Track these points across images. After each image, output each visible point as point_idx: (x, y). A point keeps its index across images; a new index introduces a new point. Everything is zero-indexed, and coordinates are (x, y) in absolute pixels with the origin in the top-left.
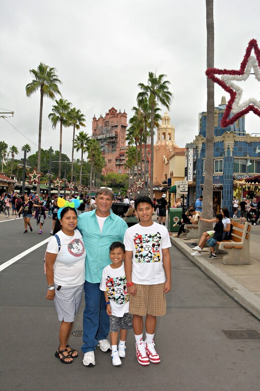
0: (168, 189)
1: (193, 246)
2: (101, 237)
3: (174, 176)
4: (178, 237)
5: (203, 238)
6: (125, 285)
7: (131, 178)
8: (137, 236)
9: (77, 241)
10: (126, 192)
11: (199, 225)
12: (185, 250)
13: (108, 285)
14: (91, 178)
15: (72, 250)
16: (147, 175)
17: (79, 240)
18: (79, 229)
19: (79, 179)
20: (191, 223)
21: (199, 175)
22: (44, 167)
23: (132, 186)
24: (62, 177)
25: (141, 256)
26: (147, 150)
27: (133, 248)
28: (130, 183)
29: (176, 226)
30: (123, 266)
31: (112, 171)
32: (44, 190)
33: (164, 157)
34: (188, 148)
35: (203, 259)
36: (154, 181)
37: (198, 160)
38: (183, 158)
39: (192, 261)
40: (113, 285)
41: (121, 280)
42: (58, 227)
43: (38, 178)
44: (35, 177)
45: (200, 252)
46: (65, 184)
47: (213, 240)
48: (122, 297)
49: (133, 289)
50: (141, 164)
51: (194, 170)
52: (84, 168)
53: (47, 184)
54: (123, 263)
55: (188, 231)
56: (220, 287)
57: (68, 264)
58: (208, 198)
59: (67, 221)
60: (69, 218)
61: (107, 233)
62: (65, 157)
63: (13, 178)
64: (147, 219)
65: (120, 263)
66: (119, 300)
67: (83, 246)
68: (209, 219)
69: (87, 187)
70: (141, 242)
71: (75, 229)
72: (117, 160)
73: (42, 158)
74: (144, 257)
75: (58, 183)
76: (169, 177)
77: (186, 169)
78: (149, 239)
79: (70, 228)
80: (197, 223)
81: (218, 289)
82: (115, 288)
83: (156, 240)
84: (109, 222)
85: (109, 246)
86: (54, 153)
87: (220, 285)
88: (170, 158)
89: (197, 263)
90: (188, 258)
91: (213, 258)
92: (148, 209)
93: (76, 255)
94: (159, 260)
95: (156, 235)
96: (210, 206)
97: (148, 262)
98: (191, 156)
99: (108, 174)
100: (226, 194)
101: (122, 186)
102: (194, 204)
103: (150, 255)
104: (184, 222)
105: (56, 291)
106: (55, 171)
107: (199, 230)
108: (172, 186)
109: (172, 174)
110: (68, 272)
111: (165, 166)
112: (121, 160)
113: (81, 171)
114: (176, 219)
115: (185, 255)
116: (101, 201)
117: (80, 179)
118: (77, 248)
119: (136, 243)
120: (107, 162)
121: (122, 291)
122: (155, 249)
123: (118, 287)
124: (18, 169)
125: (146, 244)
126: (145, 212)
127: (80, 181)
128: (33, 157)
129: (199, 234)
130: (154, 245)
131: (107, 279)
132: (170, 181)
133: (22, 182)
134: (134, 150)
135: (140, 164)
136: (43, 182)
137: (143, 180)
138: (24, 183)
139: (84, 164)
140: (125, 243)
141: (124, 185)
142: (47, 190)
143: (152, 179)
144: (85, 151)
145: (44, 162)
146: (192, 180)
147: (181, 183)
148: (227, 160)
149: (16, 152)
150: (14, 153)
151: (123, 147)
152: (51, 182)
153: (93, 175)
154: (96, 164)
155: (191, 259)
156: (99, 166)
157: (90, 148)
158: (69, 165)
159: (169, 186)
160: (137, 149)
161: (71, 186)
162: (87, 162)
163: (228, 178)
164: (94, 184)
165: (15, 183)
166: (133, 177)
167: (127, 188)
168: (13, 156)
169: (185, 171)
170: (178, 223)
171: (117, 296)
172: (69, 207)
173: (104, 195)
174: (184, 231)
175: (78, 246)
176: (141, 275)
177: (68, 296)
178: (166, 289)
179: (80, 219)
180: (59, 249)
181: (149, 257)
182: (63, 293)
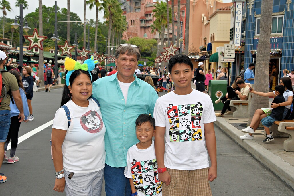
0: (207, 57)
1: (242, 127)
2: (126, 107)
3: (216, 40)
5: (256, 117)
6: (156, 170)
7: (160, 43)
8: (171, 107)
9: (93, 114)
10: (154, 62)
11: (250, 102)
12: (231, 132)
13: (134, 170)
14: (109, 43)
15: (86, 124)
16: (181, 39)
17: (95, 112)
18: (94, 99)
19: (93, 46)
20: (239, 99)
21: (249, 38)
22: (48, 30)
23: (162, 53)
24: (71, 43)
25: (177, 133)
26: (181, 7)
27: (166, 123)
28: (158, 51)
30: (152, 146)
31: (136, 35)
32: (48, 59)
33: (203, 15)
34: (235, 2)
35: (256, 143)
36: (190, 47)
37: (248, 18)
38: (229, 16)
39: (241, 147)
40: (140, 171)
41: (150, 164)
42: (67, 97)
43: (40, 42)
44: (36, 40)
45: (251, 134)
46: (76, 52)
48: (152, 186)
49: (166, 176)
50: (173, 25)
51: (242, 32)
52: (100, 31)
53: (52, 52)
54: (153, 142)
55: (235, 109)
56: (281, 180)
57: (81, 143)
58: (263, 65)
59: (79, 88)
60: (81, 84)
61: (134, 103)
62: (74, 16)
63: (6, 43)
64: (185, 85)
65: (149, 142)
66: (149, 190)
67: (101, 121)
69: (105, 56)
70: (177, 115)
71: (89, 98)
72: (141, 21)
73: (45, 18)
74: (181, 134)
75: (66, 49)
76: (209, 41)
77: (232, 31)
78: (186, 111)
79: (83, 97)
80: (246, 98)
81: (279, 182)
82: (143, 175)
83: (196, 112)
84: (134, 89)
86: (60, 11)
87: (282, 177)
88: (211, 17)
89: (248, 149)
90: (236, 143)
92: (186, 71)
93: (91, 131)
94: (201, 138)
95: (196, 105)
96: (265, 76)
97: (187, 140)
98: (239, 13)
99: (130, 39)
101: (149, 55)
102: (243, 75)
103: (188, 132)
105: (67, 180)
106: (63, 35)
107: (250, 107)
108: (213, 53)
109: (213, 38)
110: (82, 154)
111: (203, 27)
112: (147, 21)
113: (96, 35)
114: (219, 94)
115: (231, 138)
116: (123, 62)
117: (96, 44)
118: (93, 123)
119: (170, 117)
120: (129, 23)
121: (152, 179)
122: (195, 124)
123: (147, 173)
124: (13, 31)
125: (183, 117)
126: (182, 76)
127: (95, 49)
128: (33, 16)
129: (249, 113)
130: (193, 119)
131: (133, 163)
132: (210, 46)
133: (18, 48)
134: (164, 8)
135: (171, 25)
136: (47, 49)
137: (175, 45)
138: (21, 50)
139: (100, 26)
140: (155, 116)
141: (151, 53)
142: (52, 59)
143: (188, 44)
144: (101, 8)
145: (47, 23)
146: (239, 45)
147: (226, 47)
148: (290, 16)
149: (9, 8)
150: (6, 10)
151: (150, 3)
152: (58, 48)
153: (111, 39)
154: (115, 26)
155: (240, 144)
156: (119, 28)
157: (108, 5)
158: (80, 27)
159: (209, 53)
160: (167, 6)
161: (84, 53)
162: (103, 23)
163: (290, 41)
164: (113, 52)
165: (9, 49)
166: (163, 43)
167: (155, 56)
168: (5, 13)
169: (231, 33)
170: (221, 99)
171: (145, 185)
172: (80, 70)
173: (127, 54)
174: (229, 109)
175: (94, 120)
176: (177, 158)
177: (82, 186)
178: (211, 175)
179: (96, 86)
180: (69, 124)
181: (187, 134)
182: (77, 182)
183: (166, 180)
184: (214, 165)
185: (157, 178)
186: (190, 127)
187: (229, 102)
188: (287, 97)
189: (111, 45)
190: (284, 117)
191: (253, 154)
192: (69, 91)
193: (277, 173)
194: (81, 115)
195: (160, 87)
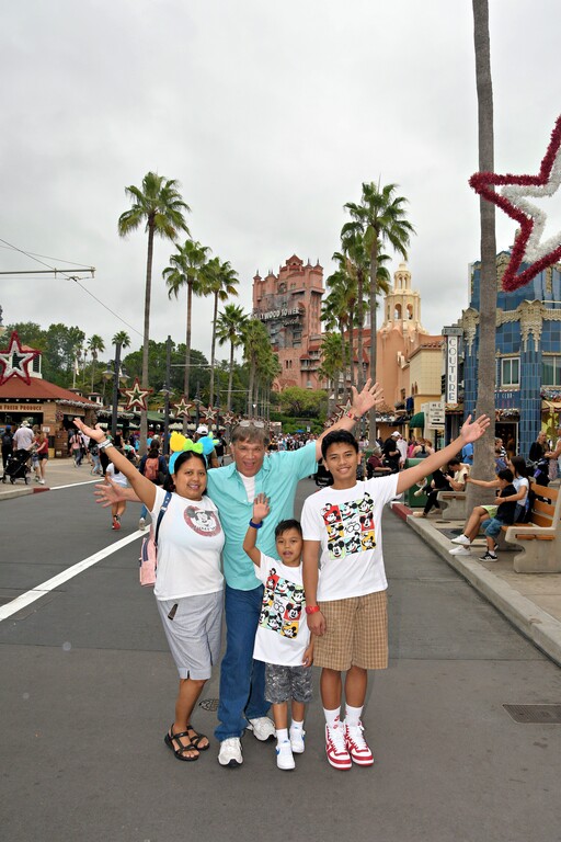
0: (407, 419)
3: (419, 393)
4: (424, 516)
5: (474, 519)
7: (333, 397)
8: (329, 508)
10: (323, 426)
11: (467, 493)
12: (437, 544)
14: (250, 397)
19: (226, 401)
20: (451, 489)
21: (469, 390)
22: (157, 378)
23: (334, 414)
24: (191, 397)
25: (341, 544)
26: (364, 340)
27: (321, 534)
28: (330, 408)
29: (421, 496)
31: (294, 383)
32: (155, 423)
33: (399, 353)
34: (446, 336)
35: (473, 561)
37: (468, 360)
38: (438, 357)
39: (449, 565)
43: (143, 398)
44: (136, 396)
45: (467, 547)
46: (198, 411)
47: (495, 521)
50: (352, 369)
51: (459, 381)
52: (238, 378)
53: (161, 411)
55: (446, 506)
56: (506, 619)
59: (187, 478)
60: (190, 473)
62: (197, 356)
63: (94, 400)
68: (487, 479)
69: (243, 417)
70: (339, 519)
72: (302, 361)
73: (152, 359)
75: (182, 408)
76: (409, 394)
77: (444, 379)
80: (463, 488)
81: (503, 622)
86: (176, 348)
87: (507, 614)
88: (411, 358)
90: (443, 560)
91: (488, 559)
92: (348, 455)
96: (489, 453)
98: (453, 351)
99: (285, 390)
100: (527, 430)
101: (314, 415)
104: (436, 486)
106: (178, 384)
107: (467, 503)
108: (416, 413)
109: (415, 389)
111: (400, 372)
112: (312, 362)
113: (230, 385)
117: (229, 400)
119: (328, 523)
120: (284, 365)
124: (104, 381)
126: (342, 462)
127: (229, 405)
128: (135, 358)
129: (466, 511)
132: (411, 402)
133: (111, 407)
134: (338, 342)
135: (349, 369)
136: (153, 406)
138: (115, 410)
139: (237, 370)
141: (318, 412)
142: (161, 423)
144: (239, 344)
145: (155, 366)
146: (455, 402)
147: (431, 407)
148: (528, 359)
149: (101, 346)
150: (97, 350)
151: (316, 334)
152: (170, 407)
153: (254, 391)
154: (260, 370)
155: (450, 562)
156: (266, 373)
157: (249, 338)
158: (205, 372)
159: (409, 413)
160: (343, 339)
161: (210, 414)
162: (241, 365)
163: (531, 397)
164: (256, 411)
165: (98, 409)
166: (337, 396)
167: (324, 417)
168: (94, 355)
169: (442, 382)
170: (424, 490)
172: (192, 451)
174: (437, 505)
177: (192, 628)
187: (436, 493)
188: (520, 487)
189: (253, 400)
190: (516, 519)
191: (468, 577)
193: (501, 609)
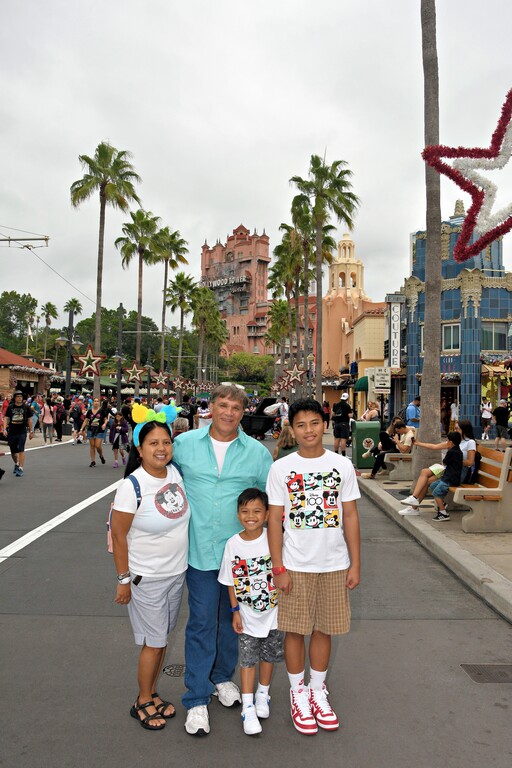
0: (351, 383)
2: (220, 480)
3: (363, 358)
4: (372, 477)
5: (422, 480)
6: (271, 572)
7: (279, 362)
8: (293, 476)
9: (173, 488)
10: (269, 390)
11: (414, 455)
12: (386, 504)
13: (237, 572)
14: (199, 363)
15: (164, 505)
16: (310, 356)
17: (176, 485)
19: (176, 366)
20: (398, 451)
21: (412, 355)
22: (108, 344)
23: (281, 378)
24: (143, 362)
25: (302, 515)
26: (310, 307)
27: (285, 500)
28: (276, 373)
29: (368, 458)
31: (241, 349)
32: (107, 388)
33: (343, 320)
34: (390, 303)
35: (422, 521)
36: (324, 367)
37: (410, 326)
38: (381, 323)
39: (399, 526)
40: (246, 574)
41: (262, 562)
43: (96, 364)
44: (90, 362)
45: (415, 508)
46: (150, 376)
47: (442, 483)
48: (264, 597)
49: (284, 581)
50: (298, 335)
51: (402, 346)
52: (187, 344)
53: (113, 376)
55: (393, 467)
56: (457, 578)
58: (432, 400)
59: (152, 449)
60: (155, 443)
61: (232, 473)
62: (148, 323)
63: (47, 366)
64: (313, 443)
65: (259, 530)
66: (259, 602)
67: (184, 498)
68: (433, 441)
69: (192, 382)
70: (301, 488)
71: (168, 464)
72: (249, 328)
73: (104, 326)
74: (308, 517)
75: (134, 373)
76: (353, 359)
77: (387, 344)
78: (316, 482)
79: (159, 463)
81: (454, 581)
82: (251, 579)
83: (330, 484)
84: (237, 451)
85: (237, 497)
86: (127, 315)
87: (458, 574)
88: (356, 323)
89: (410, 531)
90: (393, 520)
91: (441, 519)
92: (314, 423)
93: (171, 515)
94: (337, 524)
95: (331, 474)
96: (435, 417)
97: (316, 527)
98: (396, 318)
99: (233, 355)
100: (468, 393)
101: (261, 379)
102: (403, 414)
103: (318, 513)
104: (383, 448)
105: (133, 587)
106: (129, 350)
107: (414, 464)
108: (360, 377)
109: (359, 354)
110: (155, 549)
111: (344, 337)
112: (258, 327)
113: (180, 351)
114: (368, 442)
115: (385, 513)
116: (221, 410)
117: (179, 365)
118: (173, 502)
119: (291, 491)
120: (231, 331)
121: (263, 585)
122: (328, 502)
123: (256, 577)
124: (57, 348)
125: (311, 491)
126: (309, 430)
127: (179, 371)
128: (87, 325)
129: (413, 472)
130: (326, 495)
131: (234, 562)
132: (355, 367)
133: (65, 373)
134: (284, 308)
135: (295, 334)
136: (105, 372)
137: (301, 366)
138: (69, 375)
139: (186, 336)
140: (268, 490)
141: (265, 376)
143: (321, 364)
144: (188, 311)
145: (107, 333)
146: (398, 366)
147: (377, 372)
148: (468, 325)
149: (54, 314)
150: (51, 317)
151: (263, 301)
152: (122, 372)
153: (203, 357)
154: (209, 336)
155: (399, 522)
156: (215, 339)
157: (198, 305)
158: (156, 338)
159: (353, 377)
160: (289, 306)
161: (161, 379)
162: (191, 332)
163: (471, 362)
165: (52, 374)
166: (283, 361)
167: (271, 382)
168: (48, 321)
169: (385, 347)
170: (371, 452)
171: (254, 594)
172: (155, 421)
173: (229, 399)
174: (385, 466)
175: (175, 498)
176: (302, 554)
177: (155, 596)
178: (351, 581)
179: (178, 444)
180: (139, 504)
181: (317, 518)
182: (146, 590)
183: (285, 586)
184: (356, 564)
185: (272, 584)
186: (322, 506)
187: (384, 455)
188: (467, 449)
189: (202, 365)
192: (137, 454)
193: (452, 568)
194: (156, 491)
195: (278, 430)
